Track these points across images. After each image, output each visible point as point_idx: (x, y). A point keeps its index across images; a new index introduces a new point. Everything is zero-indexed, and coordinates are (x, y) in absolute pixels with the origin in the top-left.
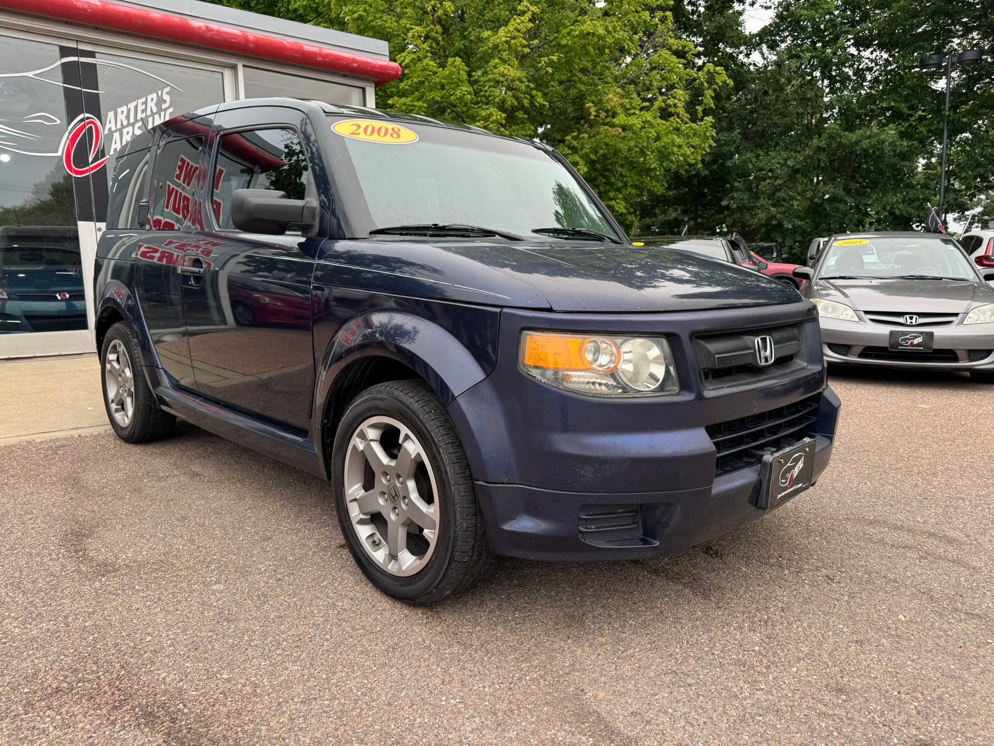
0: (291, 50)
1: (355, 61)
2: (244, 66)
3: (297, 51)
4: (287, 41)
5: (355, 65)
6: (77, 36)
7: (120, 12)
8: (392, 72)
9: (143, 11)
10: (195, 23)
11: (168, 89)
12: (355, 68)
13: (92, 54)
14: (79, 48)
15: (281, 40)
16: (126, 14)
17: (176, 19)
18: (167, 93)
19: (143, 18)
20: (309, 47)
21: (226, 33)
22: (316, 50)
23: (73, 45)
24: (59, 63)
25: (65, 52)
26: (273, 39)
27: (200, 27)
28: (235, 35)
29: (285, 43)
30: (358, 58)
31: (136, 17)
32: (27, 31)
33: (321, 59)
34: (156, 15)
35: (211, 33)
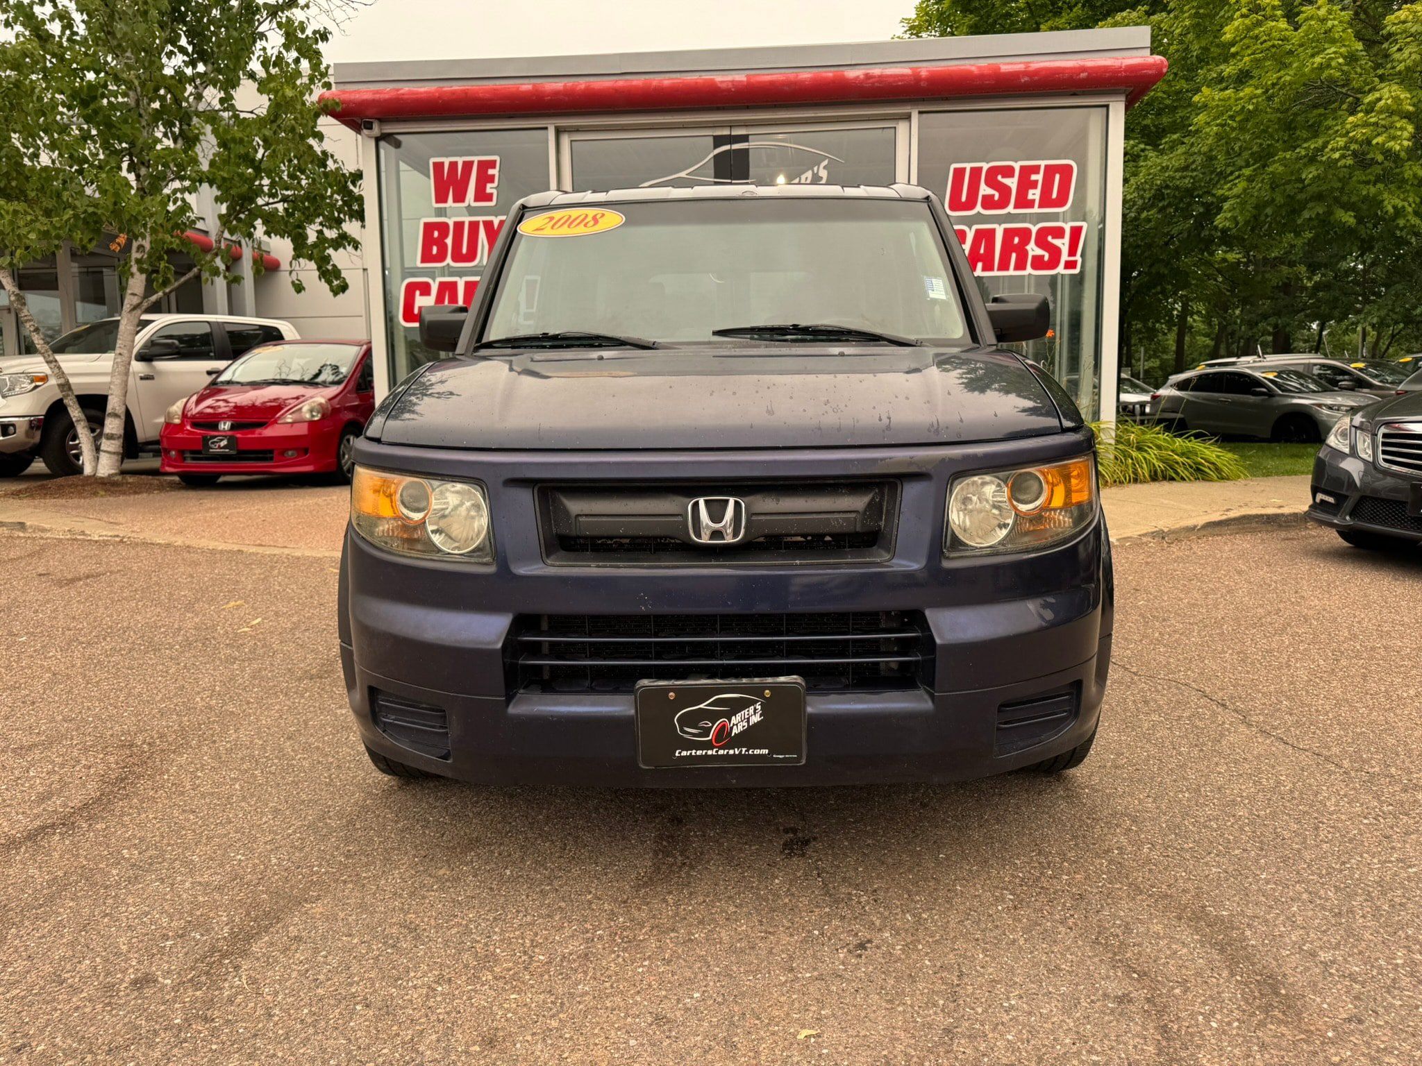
0: (981, 77)
1: (1083, 69)
2: (920, 113)
3: (989, 77)
4: (973, 67)
5: (1083, 75)
6: (731, 121)
7: (765, 82)
8: (1150, 72)
9: (790, 75)
10: (852, 74)
11: (826, 162)
12: (1083, 80)
13: (744, 138)
14: (733, 133)
15: (968, 67)
16: (772, 83)
17: (829, 74)
18: (825, 168)
19: (789, 83)
20: (1006, 67)
21: (891, 76)
22: (1020, 67)
23: (726, 132)
24: (711, 155)
25: (719, 141)
26: (954, 68)
27: (858, 77)
28: (903, 75)
29: (973, 69)
30: (1089, 64)
31: (783, 84)
32: (684, 126)
33: (1026, 79)
34: (806, 75)
35: (871, 81)
